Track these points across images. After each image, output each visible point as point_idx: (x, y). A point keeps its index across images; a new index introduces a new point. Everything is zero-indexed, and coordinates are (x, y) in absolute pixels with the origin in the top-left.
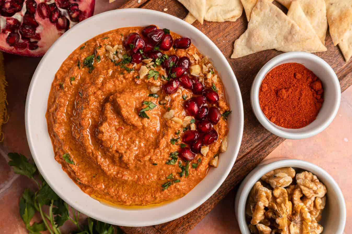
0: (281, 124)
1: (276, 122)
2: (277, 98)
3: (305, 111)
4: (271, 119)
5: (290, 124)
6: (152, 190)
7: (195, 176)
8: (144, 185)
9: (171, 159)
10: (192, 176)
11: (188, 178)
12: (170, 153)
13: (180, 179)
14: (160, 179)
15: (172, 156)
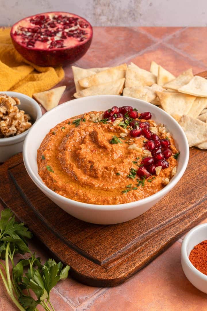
6: (113, 194)
7: (150, 187)
8: (107, 190)
9: (131, 174)
10: (147, 187)
11: (144, 188)
12: (130, 168)
13: (138, 187)
14: (121, 188)
15: (132, 171)
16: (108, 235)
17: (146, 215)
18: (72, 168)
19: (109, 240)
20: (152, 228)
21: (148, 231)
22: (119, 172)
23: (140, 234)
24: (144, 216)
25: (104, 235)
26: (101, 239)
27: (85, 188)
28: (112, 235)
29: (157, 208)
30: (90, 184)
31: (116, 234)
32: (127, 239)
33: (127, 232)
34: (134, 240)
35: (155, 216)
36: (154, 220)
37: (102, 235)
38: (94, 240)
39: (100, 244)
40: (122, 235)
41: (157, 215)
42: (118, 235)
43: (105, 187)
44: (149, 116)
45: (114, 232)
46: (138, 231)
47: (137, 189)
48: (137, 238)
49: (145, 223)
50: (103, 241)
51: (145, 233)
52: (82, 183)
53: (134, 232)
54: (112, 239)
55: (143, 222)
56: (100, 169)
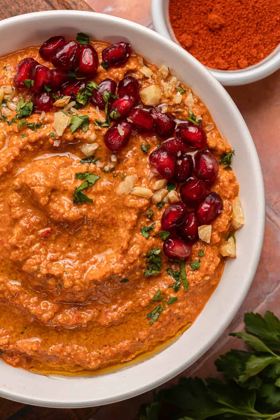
0: (260, 57)
1: (249, 61)
2: (215, 33)
3: (265, 7)
4: (241, 65)
5: (268, 43)
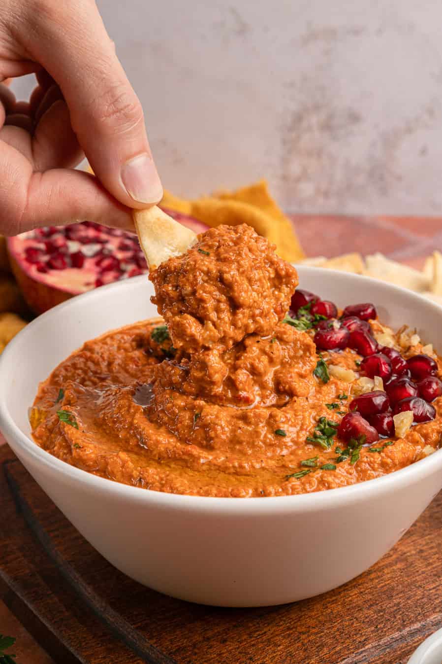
6: (257, 482)
7: (376, 466)
8: (238, 473)
9: (319, 433)
10: (367, 465)
11: (357, 466)
12: (318, 418)
13: (337, 465)
14: (284, 466)
15: (322, 426)
16: (277, 635)
17: (400, 586)
18: (133, 417)
19: (281, 647)
20: (419, 621)
21: (407, 629)
22: (284, 427)
23: (381, 638)
24: (393, 589)
25: (265, 632)
26: (253, 645)
27: (170, 467)
28: (289, 635)
29: (434, 568)
30: (184, 454)
31: (304, 633)
32: (338, 649)
33: (338, 630)
34: (362, 652)
35: (430, 590)
36: (425, 600)
37: (258, 633)
38: (231, 646)
39: (251, 659)
40: (321, 637)
41: (434, 588)
42: (309, 636)
43: (233, 463)
44: (369, 311)
45: (296, 628)
46: (373, 628)
47: (335, 468)
48: (370, 646)
49: (395, 608)
50: (259, 649)
51: (396, 635)
52: (159, 454)
53: (360, 630)
54: (287, 647)
55: (390, 605)
56: (223, 424)
